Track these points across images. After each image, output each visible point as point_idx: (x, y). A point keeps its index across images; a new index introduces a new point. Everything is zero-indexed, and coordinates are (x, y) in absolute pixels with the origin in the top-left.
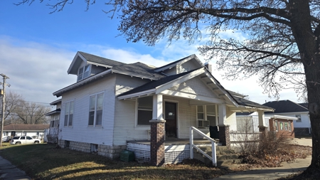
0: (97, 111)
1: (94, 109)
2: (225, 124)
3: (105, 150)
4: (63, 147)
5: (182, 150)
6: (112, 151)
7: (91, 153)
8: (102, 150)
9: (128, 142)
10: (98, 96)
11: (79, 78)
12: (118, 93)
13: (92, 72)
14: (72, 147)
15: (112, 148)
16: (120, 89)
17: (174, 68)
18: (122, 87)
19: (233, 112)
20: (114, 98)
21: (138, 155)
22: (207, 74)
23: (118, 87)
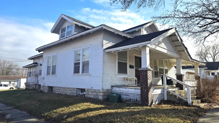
0: (83, 62)
1: (79, 60)
2: (182, 73)
3: (94, 94)
4: (46, 91)
5: (160, 93)
6: (102, 94)
7: (77, 96)
8: (90, 93)
9: (112, 87)
10: (83, 50)
11: (62, 37)
12: (105, 47)
13: (75, 31)
14: (56, 91)
15: (102, 91)
16: (107, 44)
17: (140, 31)
18: (107, 42)
19: (173, 66)
20: (102, 51)
21: (124, 97)
22: (176, 34)
23: (105, 42)
